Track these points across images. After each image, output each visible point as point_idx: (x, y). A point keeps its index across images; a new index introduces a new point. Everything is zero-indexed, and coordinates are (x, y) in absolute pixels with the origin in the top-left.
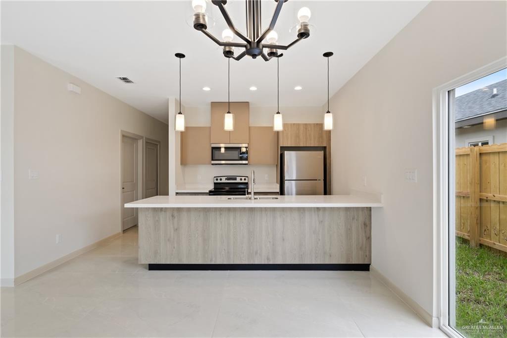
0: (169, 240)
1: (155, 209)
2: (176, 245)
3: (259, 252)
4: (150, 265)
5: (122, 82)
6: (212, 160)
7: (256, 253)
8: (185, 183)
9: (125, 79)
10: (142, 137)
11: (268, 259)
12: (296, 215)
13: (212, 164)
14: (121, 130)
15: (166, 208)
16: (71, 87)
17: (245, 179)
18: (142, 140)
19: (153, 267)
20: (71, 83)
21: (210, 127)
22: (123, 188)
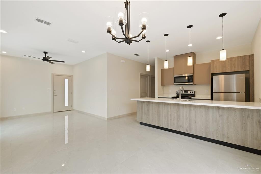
0: (146, 114)
1: (141, 102)
2: (148, 116)
3: (182, 126)
4: (140, 122)
5: (136, 56)
6: (174, 83)
7: (181, 126)
8: (164, 93)
9: (136, 55)
10: (149, 75)
11: (187, 130)
12: (203, 110)
13: (175, 85)
14: (140, 73)
15: (145, 101)
16: (122, 61)
17: (193, 92)
18: (149, 76)
19: (141, 123)
20: (122, 60)
21: (173, 68)
22: (141, 95)
